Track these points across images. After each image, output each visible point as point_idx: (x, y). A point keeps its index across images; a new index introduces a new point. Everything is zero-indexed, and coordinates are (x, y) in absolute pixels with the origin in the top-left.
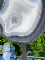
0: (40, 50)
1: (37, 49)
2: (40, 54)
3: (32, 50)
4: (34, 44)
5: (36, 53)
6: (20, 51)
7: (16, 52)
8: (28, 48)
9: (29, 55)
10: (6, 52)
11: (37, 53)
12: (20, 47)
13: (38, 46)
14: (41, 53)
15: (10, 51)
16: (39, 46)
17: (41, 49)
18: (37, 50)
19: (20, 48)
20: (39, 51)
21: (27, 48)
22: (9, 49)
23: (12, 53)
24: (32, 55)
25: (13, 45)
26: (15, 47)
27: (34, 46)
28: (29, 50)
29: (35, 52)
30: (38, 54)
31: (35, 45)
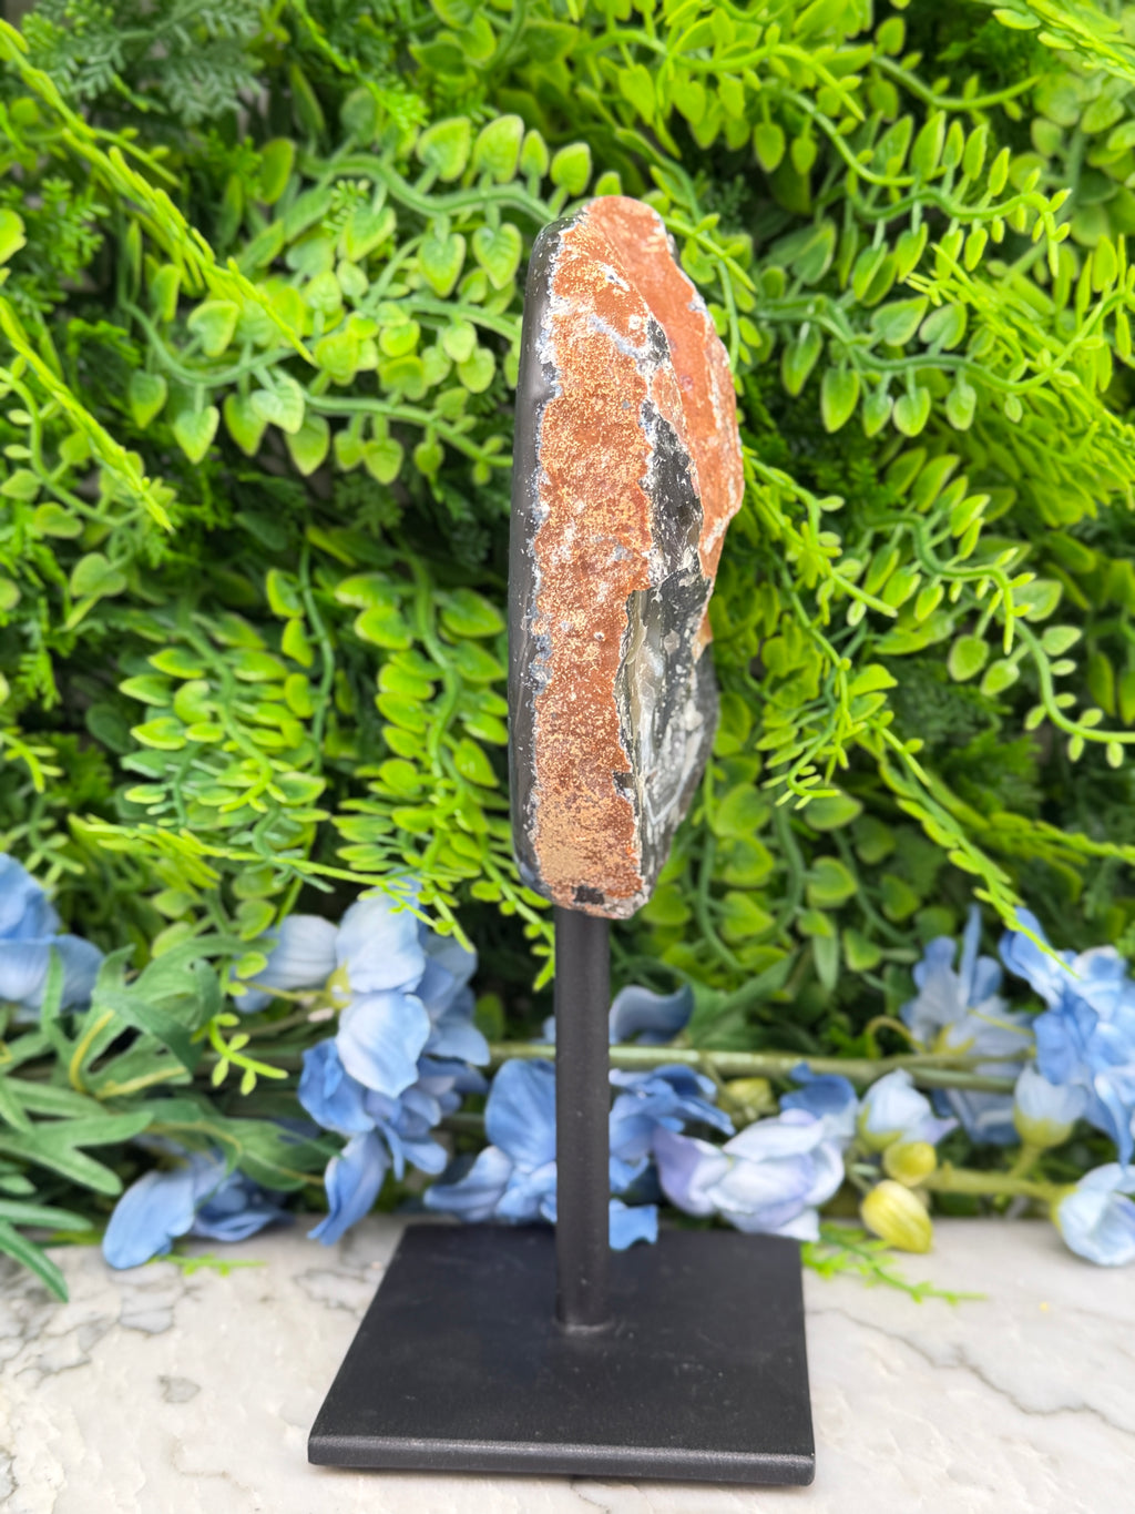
0: (752, 974)
1: (722, 969)
2: (753, 1018)
3: (664, 982)
4: (685, 915)
5: (715, 1017)
6: (539, 984)
7: (492, 1004)
8: (625, 961)
9: (631, 1036)
10: (377, 993)
11: (728, 1012)
12: (542, 940)
13: (734, 932)
14: (767, 1014)
15: (422, 990)
16: (748, 939)
17: (769, 962)
18: (718, 980)
19: (539, 950)
20: (751, 988)
21: (613, 959)
22: (408, 970)
23: (437, 1013)
24: (665, 1034)
25: (454, 911)
26: (473, 938)
27: (692, 931)
28: (636, 983)
29: (703, 996)
30: (736, 1022)
31: (706, 923)
